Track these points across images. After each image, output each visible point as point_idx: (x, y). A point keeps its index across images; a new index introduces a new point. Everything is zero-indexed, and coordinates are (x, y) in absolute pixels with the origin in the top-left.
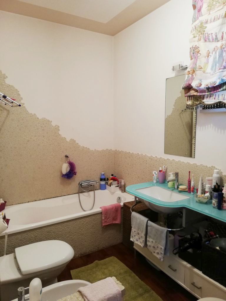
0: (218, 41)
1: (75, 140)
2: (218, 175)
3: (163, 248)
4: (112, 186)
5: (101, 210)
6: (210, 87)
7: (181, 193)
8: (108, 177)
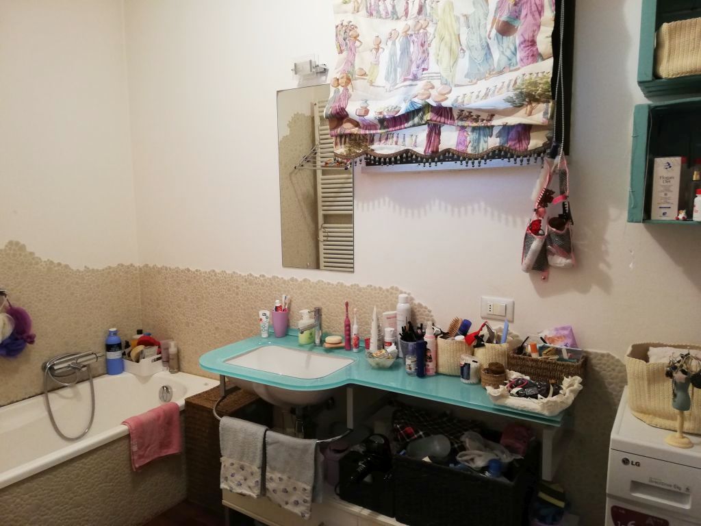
0: (398, 18)
1: (22, 242)
2: (407, 306)
3: (309, 488)
4: (142, 361)
5: (125, 428)
6: (387, 117)
7: (331, 354)
8: (126, 339)
